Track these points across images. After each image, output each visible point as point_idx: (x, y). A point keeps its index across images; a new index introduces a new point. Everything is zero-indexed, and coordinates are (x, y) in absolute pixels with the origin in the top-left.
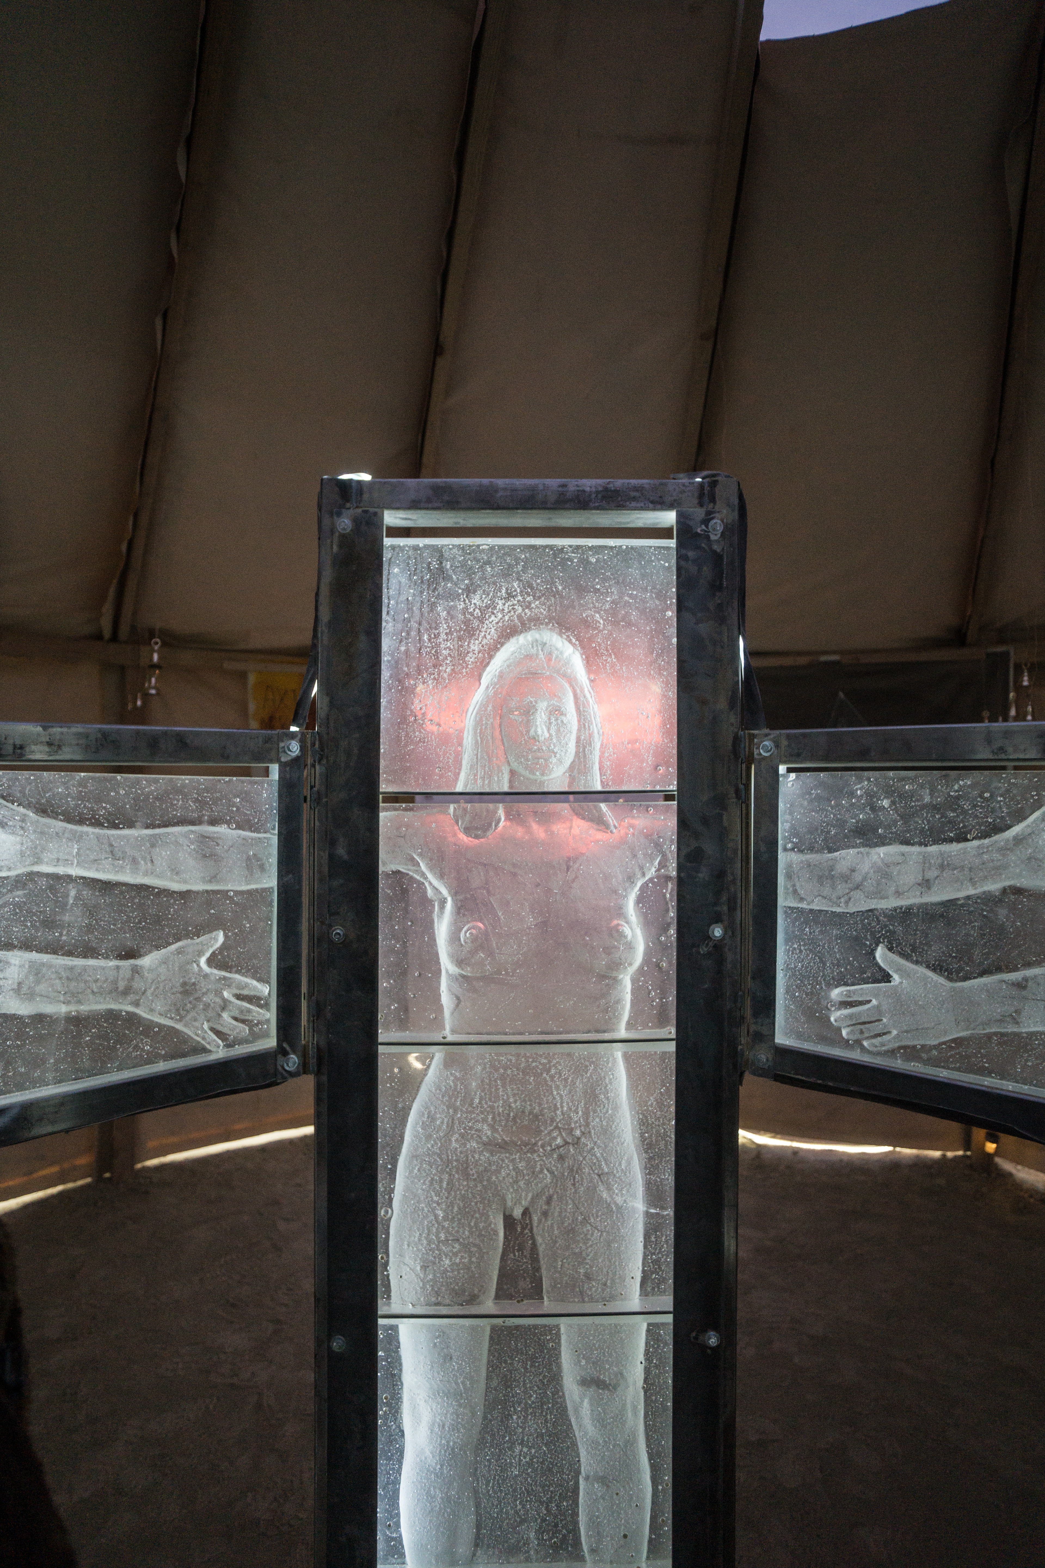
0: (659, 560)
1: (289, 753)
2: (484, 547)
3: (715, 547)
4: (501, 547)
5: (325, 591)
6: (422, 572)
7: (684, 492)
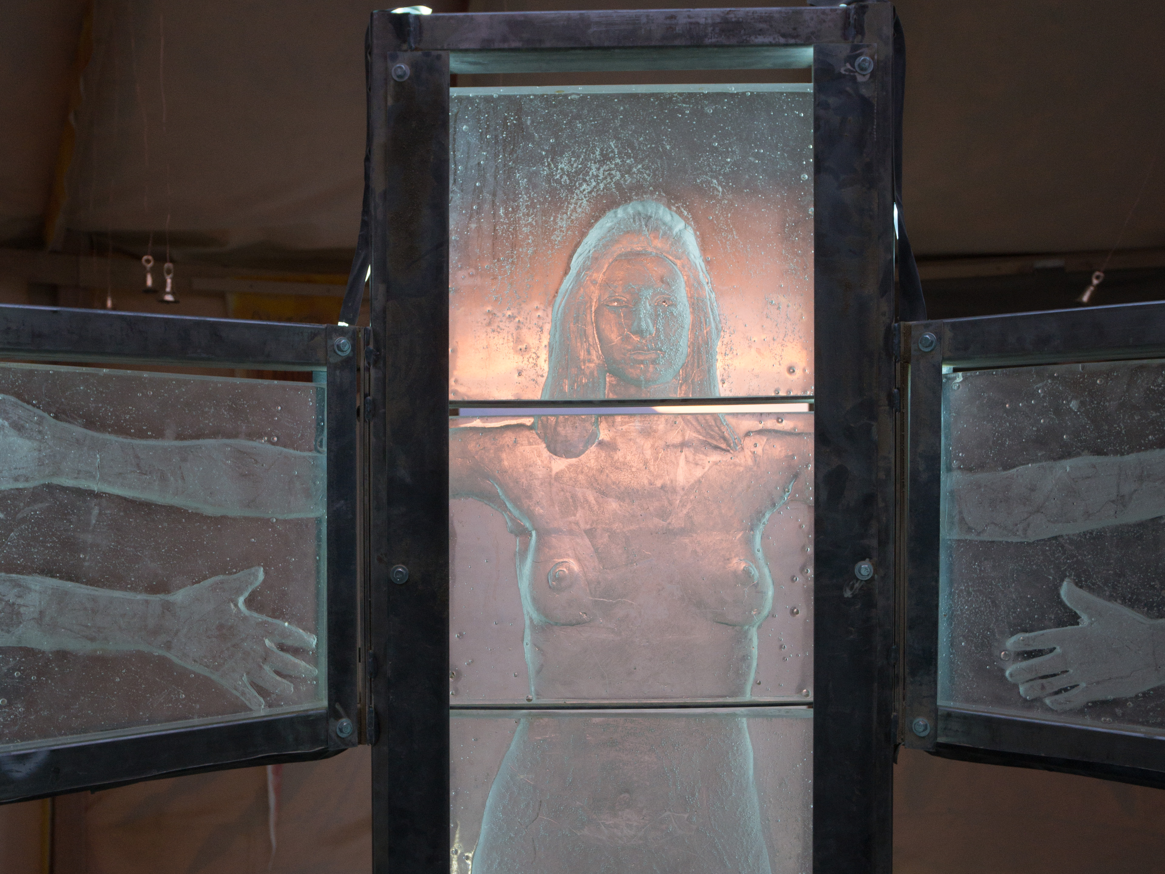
0: (792, 110)
1: (339, 353)
2: (573, 97)
3: (864, 91)
4: (595, 97)
5: (377, 156)
6: (496, 129)
7: (824, 21)
